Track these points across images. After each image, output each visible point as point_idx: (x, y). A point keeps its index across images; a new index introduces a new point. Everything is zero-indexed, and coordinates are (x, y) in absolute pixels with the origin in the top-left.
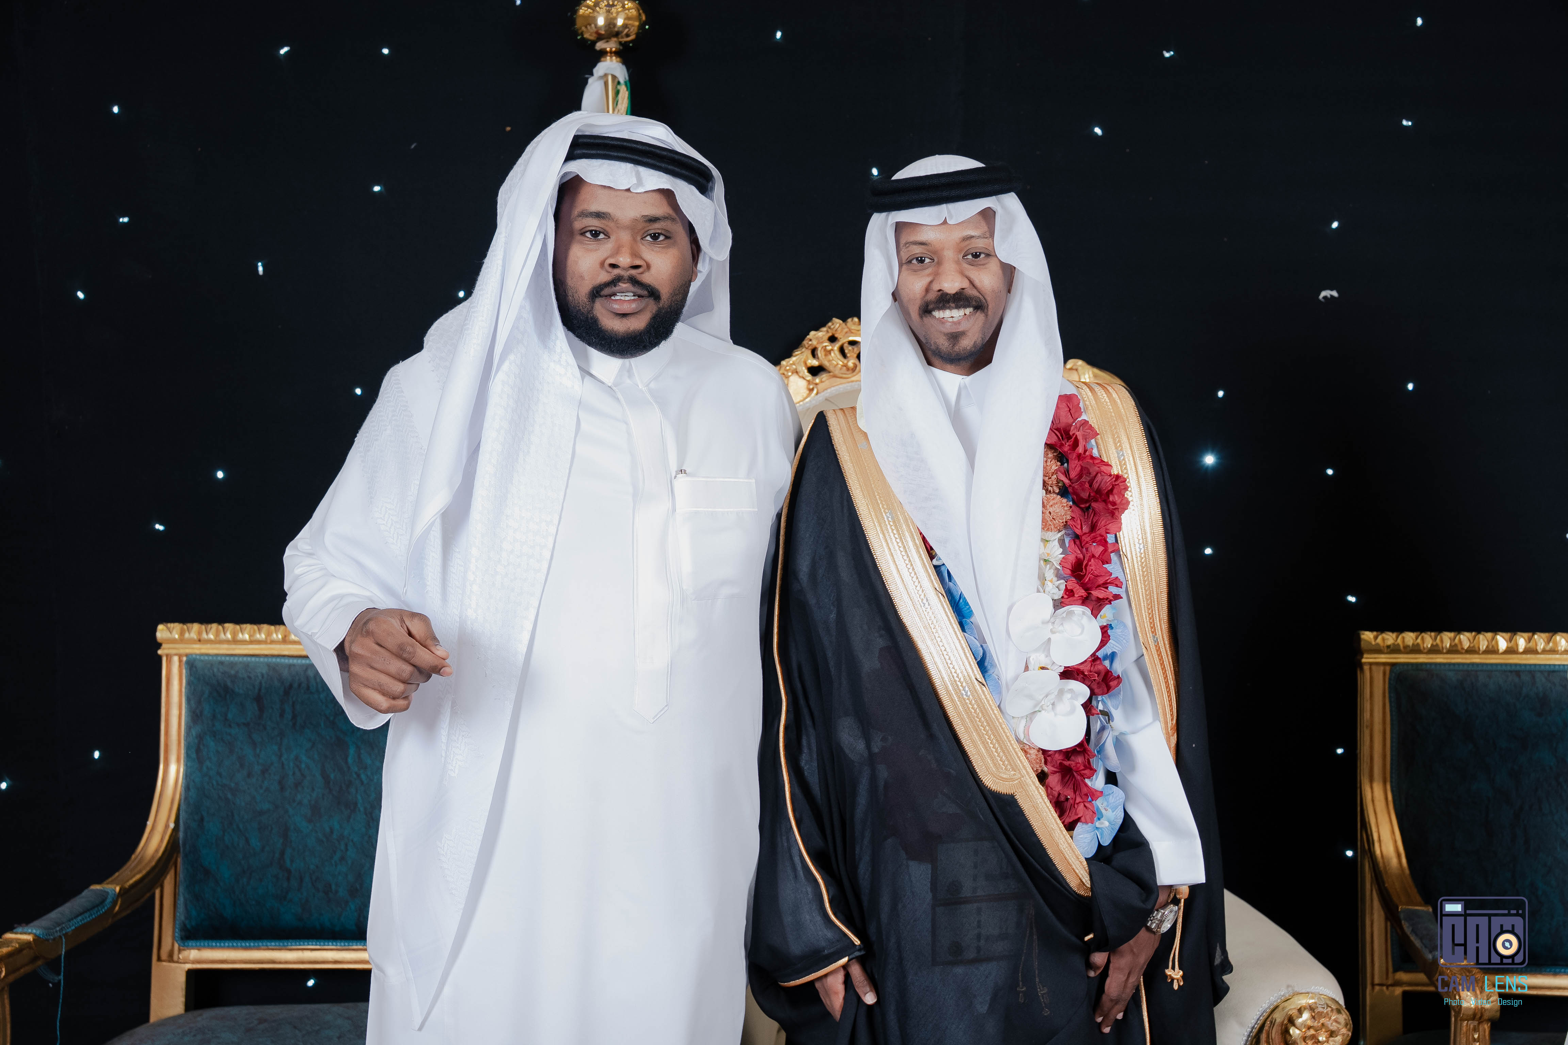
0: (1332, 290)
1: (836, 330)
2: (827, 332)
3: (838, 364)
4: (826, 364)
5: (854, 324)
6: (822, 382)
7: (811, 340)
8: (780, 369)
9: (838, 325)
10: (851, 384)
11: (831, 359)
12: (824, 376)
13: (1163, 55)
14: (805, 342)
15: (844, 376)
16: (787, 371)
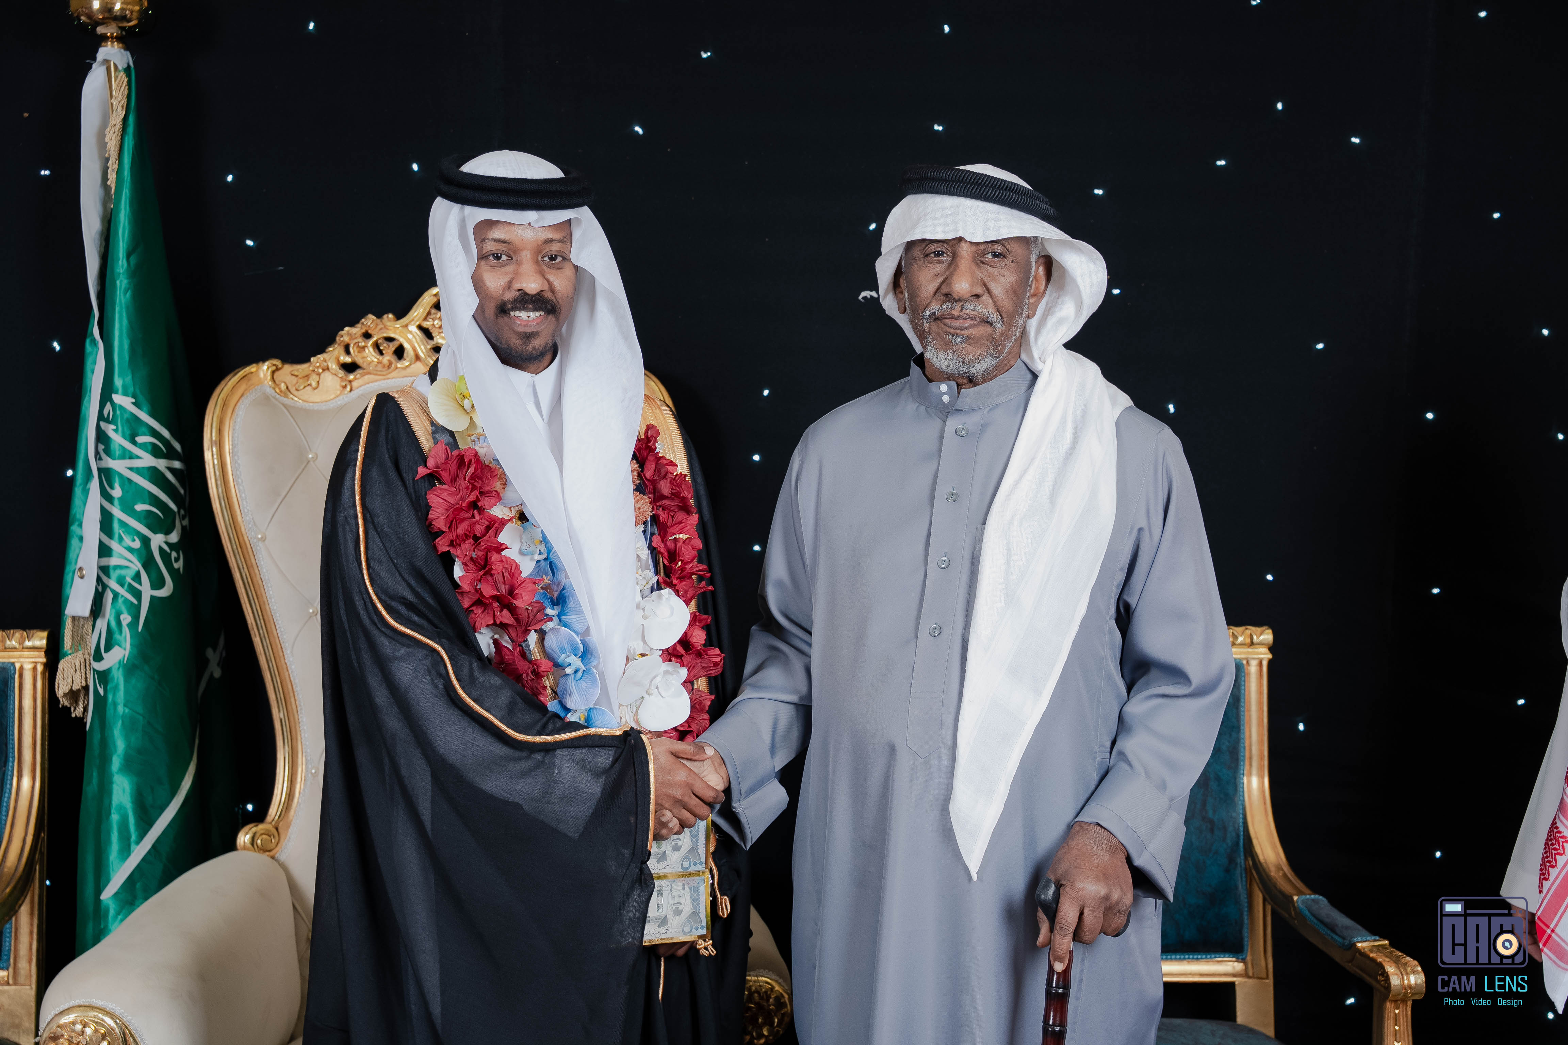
0: (871, 291)
1: (369, 326)
2: (361, 328)
3: (373, 361)
4: (359, 361)
5: (389, 320)
6: (355, 379)
7: (342, 336)
8: (310, 366)
9: (371, 321)
10: (386, 381)
11: (366, 355)
12: (359, 371)
13: (700, 55)
14: (337, 338)
15: (378, 373)
16: (318, 367)
